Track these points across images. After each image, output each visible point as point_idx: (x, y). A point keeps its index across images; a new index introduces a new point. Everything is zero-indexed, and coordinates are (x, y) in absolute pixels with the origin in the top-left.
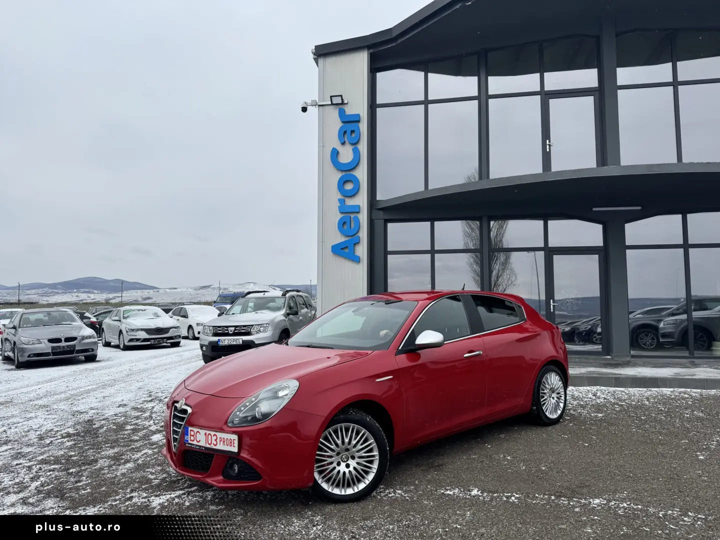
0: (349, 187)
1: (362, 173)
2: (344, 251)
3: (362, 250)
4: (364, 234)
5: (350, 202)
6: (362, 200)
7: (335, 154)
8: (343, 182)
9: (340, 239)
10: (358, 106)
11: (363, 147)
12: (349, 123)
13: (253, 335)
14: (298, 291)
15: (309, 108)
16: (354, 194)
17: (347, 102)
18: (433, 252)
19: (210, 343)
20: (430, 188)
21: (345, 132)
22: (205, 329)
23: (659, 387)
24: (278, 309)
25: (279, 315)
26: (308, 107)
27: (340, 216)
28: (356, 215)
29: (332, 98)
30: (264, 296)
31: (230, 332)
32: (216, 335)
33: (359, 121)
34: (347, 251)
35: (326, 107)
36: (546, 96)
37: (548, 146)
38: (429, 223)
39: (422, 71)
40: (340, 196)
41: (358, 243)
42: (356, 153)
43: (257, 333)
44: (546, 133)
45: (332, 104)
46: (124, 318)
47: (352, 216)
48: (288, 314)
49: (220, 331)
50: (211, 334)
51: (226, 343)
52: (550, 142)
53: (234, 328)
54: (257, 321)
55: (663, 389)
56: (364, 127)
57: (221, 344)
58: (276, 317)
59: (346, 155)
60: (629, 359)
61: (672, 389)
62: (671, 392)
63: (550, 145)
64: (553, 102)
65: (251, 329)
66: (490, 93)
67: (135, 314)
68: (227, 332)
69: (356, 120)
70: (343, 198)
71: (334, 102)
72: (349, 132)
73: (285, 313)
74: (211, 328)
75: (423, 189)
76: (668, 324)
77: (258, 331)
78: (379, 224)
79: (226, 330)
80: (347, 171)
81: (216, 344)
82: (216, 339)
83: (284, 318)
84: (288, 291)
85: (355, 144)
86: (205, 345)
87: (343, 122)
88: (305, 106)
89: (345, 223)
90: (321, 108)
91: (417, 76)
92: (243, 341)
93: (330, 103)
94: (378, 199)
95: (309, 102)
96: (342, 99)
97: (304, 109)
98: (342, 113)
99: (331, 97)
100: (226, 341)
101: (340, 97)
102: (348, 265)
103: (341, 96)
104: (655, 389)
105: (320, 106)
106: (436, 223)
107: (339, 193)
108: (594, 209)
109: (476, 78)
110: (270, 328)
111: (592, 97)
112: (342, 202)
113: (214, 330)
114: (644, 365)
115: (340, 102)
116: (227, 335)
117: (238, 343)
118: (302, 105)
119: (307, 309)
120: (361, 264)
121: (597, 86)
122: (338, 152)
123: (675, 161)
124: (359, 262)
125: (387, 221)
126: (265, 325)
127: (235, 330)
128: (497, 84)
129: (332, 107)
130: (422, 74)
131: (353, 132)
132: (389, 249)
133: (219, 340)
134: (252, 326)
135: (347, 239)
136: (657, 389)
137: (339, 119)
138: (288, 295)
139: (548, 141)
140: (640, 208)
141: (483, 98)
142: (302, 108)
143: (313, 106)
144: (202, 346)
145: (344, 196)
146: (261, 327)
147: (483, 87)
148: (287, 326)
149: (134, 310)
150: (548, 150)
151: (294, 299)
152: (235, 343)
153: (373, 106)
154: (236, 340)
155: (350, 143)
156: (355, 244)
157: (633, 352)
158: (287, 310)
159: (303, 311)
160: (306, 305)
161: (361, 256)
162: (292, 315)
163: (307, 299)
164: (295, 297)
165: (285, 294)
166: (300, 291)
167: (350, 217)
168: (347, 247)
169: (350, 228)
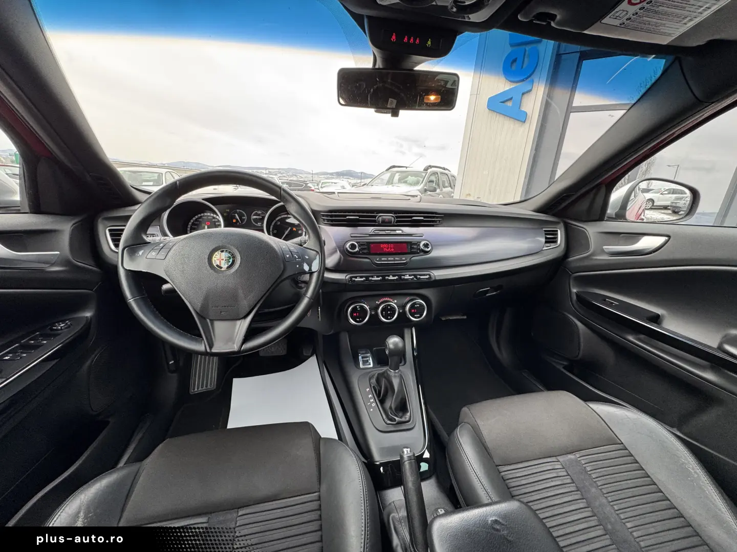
2: (504, 105)
3: (534, 103)
4: (541, 77)
9: (502, 87)
14: (444, 169)
24: (417, 183)
25: (414, 190)
27: (509, 50)
28: (534, 45)
34: (509, 104)
41: (529, 92)
46: (321, 187)
47: (529, 48)
48: (426, 190)
58: (409, 191)
67: (329, 185)
73: (422, 188)
78: (570, 59)
83: (420, 194)
84: (431, 167)
89: (515, 61)
102: (508, 125)
119: (452, 188)
120: (527, 125)
124: (524, 122)
125: (584, 56)
132: (576, 103)
135: (512, 86)
138: (429, 171)
149: (329, 183)
151: (437, 176)
156: (523, 94)
158: (425, 185)
159: (445, 190)
160: (450, 184)
161: (529, 113)
162: (430, 191)
163: (453, 178)
164: (439, 174)
165: (426, 169)
166: (447, 169)
167: (525, 50)
168: (511, 99)
169: (522, 68)
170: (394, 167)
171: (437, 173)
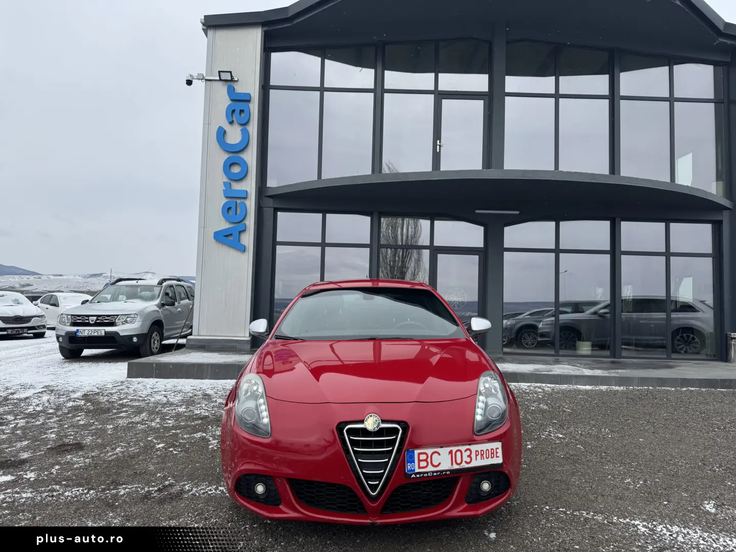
0: (236, 170)
1: (251, 157)
2: (228, 238)
3: (248, 239)
4: (251, 222)
5: (237, 186)
6: (250, 186)
7: (221, 133)
8: (229, 165)
9: (224, 225)
10: (250, 85)
11: (253, 129)
12: (239, 102)
13: (119, 325)
14: (179, 280)
15: (194, 82)
16: (241, 178)
17: (237, 79)
18: (323, 245)
19: (68, 333)
20: (323, 178)
21: (234, 111)
22: (63, 318)
23: (518, 382)
24: (152, 298)
25: (152, 306)
26: (193, 80)
27: (225, 200)
28: (242, 200)
29: (221, 73)
30: (137, 284)
31: (91, 322)
32: (74, 324)
33: (249, 101)
34: (231, 238)
35: (214, 82)
36: (440, 96)
37: (438, 147)
38: (320, 215)
39: (318, 56)
40: (225, 180)
41: (244, 231)
42: (246, 135)
43: (123, 324)
44: (437, 135)
45: (220, 80)
47: (239, 201)
48: (163, 305)
49: (79, 321)
50: (69, 324)
51: (86, 334)
52: (440, 142)
53: (95, 318)
54: (123, 310)
55: (521, 384)
56: (254, 108)
57: (79, 334)
58: (147, 307)
59: (234, 136)
60: (501, 355)
61: (529, 384)
62: (528, 386)
63: (440, 146)
64: (446, 103)
65: (115, 319)
66: (386, 87)
68: (87, 321)
69: (247, 100)
70: (228, 181)
71: (223, 78)
72: (237, 112)
73: (159, 303)
74: (69, 317)
75: (316, 179)
76: (546, 325)
77: (124, 321)
78: (268, 212)
79: (87, 320)
80: (235, 153)
81: (74, 335)
82: (74, 329)
83: (158, 309)
84: (165, 280)
85: (245, 124)
86: (62, 336)
87: (232, 100)
88: (190, 78)
89: (229, 209)
90: (208, 82)
91: (314, 61)
92: (105, 332)
93: (218, 78)
94: (268, 185)
95: (195, 75)
96: (232, 76)
97: (189, 83)
98: (231, 91)
99: (219, 72)
100: (86, 331)
101: (229, 74)
102: (232, 254)
103: (231, 72)
104: (514, 384)
105: (206, 80)
106: (328, 216)
107: (224, 176)
108: (477, 211)
109: (373, 71)
110: (138, 319)
111: (482, 102)
112: (228, 186)
113: (72, 319)
114: (512, 362)
115: (230, 79)
116: (88, 325)
117: (99, 334)
118: (187, 77)
119: (189, 300)
120: (246, 253)
121: (487, 90)
122: (225, 132)
123: (553, 168)
124: (244, 251)
125: (276, 210)
126: (133, 316)
127: (97, 319)
128: (393, 79)
129: (221, 83)
130: (319, 59)
131: (242, 111)
132: (278, 239)
133: (78, 330)
134: (117, 315)
135: (231, 226)
136: (517, 384)
137: (227, 97)
138: (164, 284)
139: (438, 141)
140: (518, 212)
141: (379, 91)
142: (187, 80)
143: (199, 79)
144: (58, 337)
145: (230, 179)
146: (127, 318)
147: (379, 80)
148: (161, 317)
150: (438, 151)
151: (172, 289)
152: (96, 334)
153: (266, 87)
154: (97, 332)
155: (238, 123)
156: (240, 232)
157: (505, 350)
158: (162, 300)
159: (182, 302)
160: (187, 295)
161: (247, 245)
162: (168, 306)
163: (189, 289)
164: (174, 286)
165: (161, 283)
166: (182, 280)
167: (236, 202)
168: (231, 234)
169: (236, 214)
170: (120, 280)
171: (173, 286)
